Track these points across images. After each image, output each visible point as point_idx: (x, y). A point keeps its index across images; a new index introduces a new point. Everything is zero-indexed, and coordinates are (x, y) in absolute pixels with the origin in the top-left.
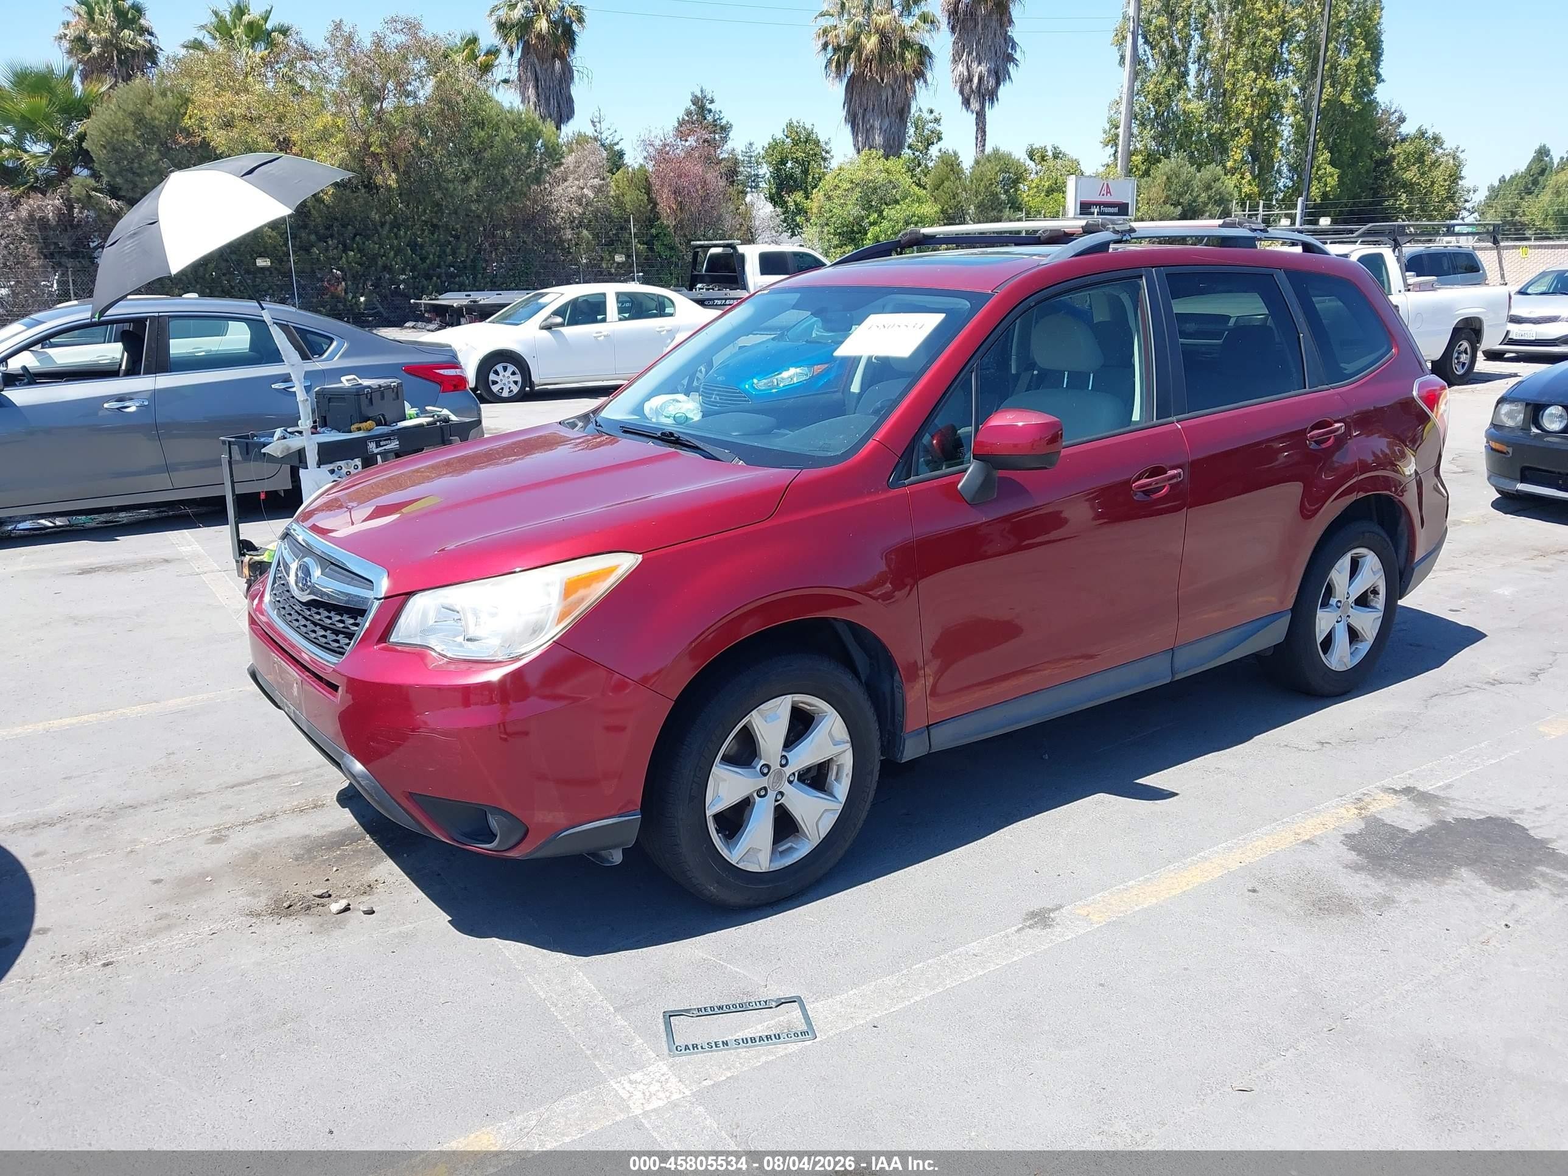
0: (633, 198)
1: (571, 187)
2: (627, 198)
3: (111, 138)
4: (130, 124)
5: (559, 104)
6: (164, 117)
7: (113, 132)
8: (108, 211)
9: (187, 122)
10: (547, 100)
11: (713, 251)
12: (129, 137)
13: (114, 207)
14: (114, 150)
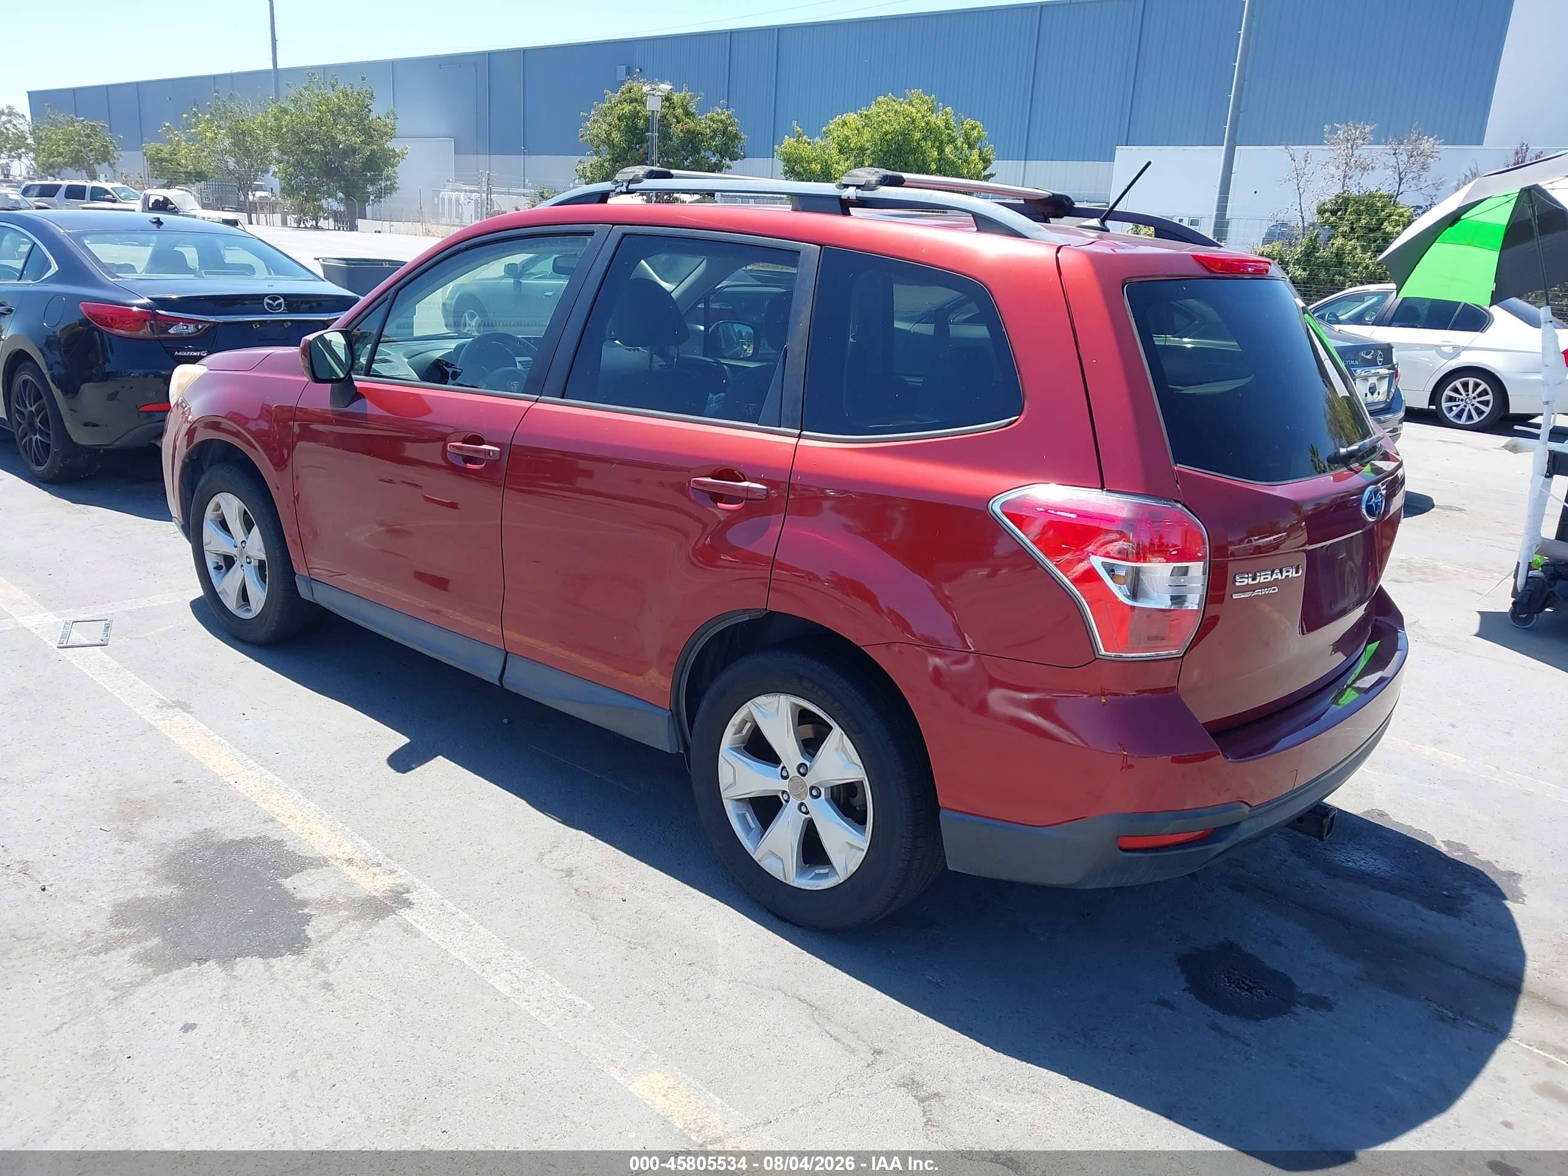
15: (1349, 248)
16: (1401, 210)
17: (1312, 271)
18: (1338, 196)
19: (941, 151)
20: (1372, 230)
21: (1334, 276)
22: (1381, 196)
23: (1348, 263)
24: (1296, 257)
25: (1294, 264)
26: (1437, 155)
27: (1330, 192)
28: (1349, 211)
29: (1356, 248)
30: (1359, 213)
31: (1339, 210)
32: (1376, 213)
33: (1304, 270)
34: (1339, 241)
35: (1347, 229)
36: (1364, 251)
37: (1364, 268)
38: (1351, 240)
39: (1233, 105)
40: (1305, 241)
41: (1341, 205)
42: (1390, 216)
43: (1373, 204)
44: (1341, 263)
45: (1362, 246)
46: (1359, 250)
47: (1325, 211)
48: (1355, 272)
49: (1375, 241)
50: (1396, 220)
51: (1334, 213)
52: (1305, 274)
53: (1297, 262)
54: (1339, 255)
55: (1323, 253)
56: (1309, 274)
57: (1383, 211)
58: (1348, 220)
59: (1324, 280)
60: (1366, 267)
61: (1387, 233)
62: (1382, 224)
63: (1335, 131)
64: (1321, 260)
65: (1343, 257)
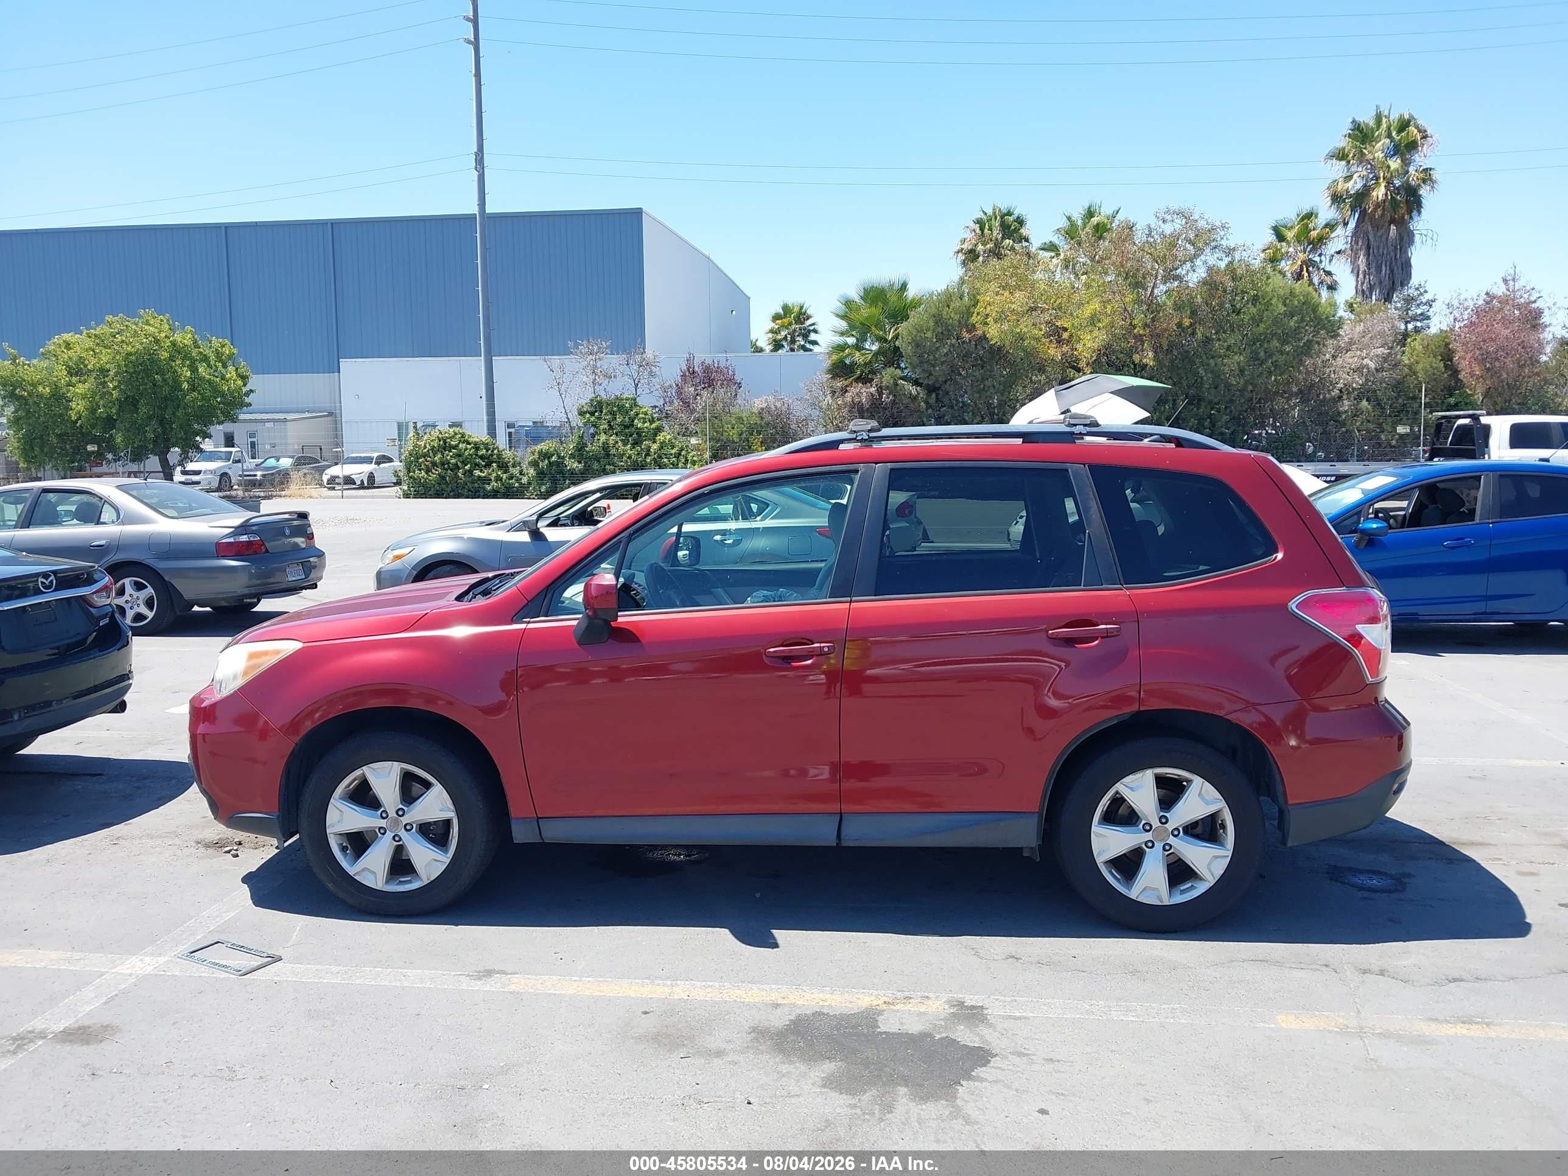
0: (1426, 365)
1: (1350, 359)
2: (1419, 367)
3: (916, 336)
4: (932, 324)
5: (1392, 271)
6: (957, 317)
7: (918, 331)
8: (909, 396)
9: (974, 319)
10: (1379, 269)
11: (1461, 422)
12: (929, 334)
13: (914, 392)
14: (918, 346)
15: (611, 442)
16: (645, 410)
17: (586, 463)
18: (592, 400)
19: (194, 369)
20: (626, 427)
21: (605, 466)
22: (627, 399)
23: (614, 455)
24: (570, 453)
25: (569, 458)
26: (658, 364)
27: (584, 398)
28: (604, 411)
29: (617, 442)
30: (613, 414)
31: (596, 411)
32: (627, 413)
33: (580, 462)
34: (603, 437)
35: (606, 426)
36: (625, 445)
37: (628, 458)
38: (611, 436)
39: (484, 324)
40: (576, 439)
41: (597, 407)
42: (637, 415)
43: (623, 406)
44: (608, 455)
45: (622, 440)
46: (620, 444)
47: (585, 413)
48: (622, 461)
49: (631, 436)
50: (643, 418)
51: (592, 414)
52: (581, 466)
53: (572, 456)
54: (605, 447)
55: (592, 448)
56: (584, 466)
57: (632, 410)
58: (605, 419)
59: (597, 470)
60: (630, 457)
61: (640, 429)
62: (633, 421)
63: (576, 346)
64: (591, 454)
65: (608, 450)
